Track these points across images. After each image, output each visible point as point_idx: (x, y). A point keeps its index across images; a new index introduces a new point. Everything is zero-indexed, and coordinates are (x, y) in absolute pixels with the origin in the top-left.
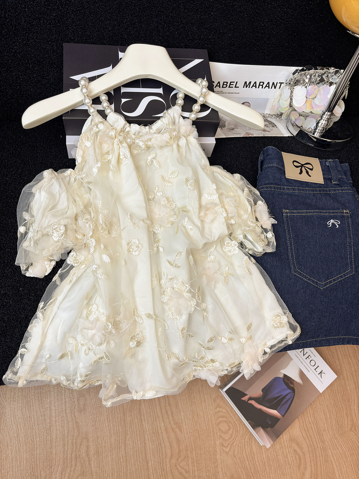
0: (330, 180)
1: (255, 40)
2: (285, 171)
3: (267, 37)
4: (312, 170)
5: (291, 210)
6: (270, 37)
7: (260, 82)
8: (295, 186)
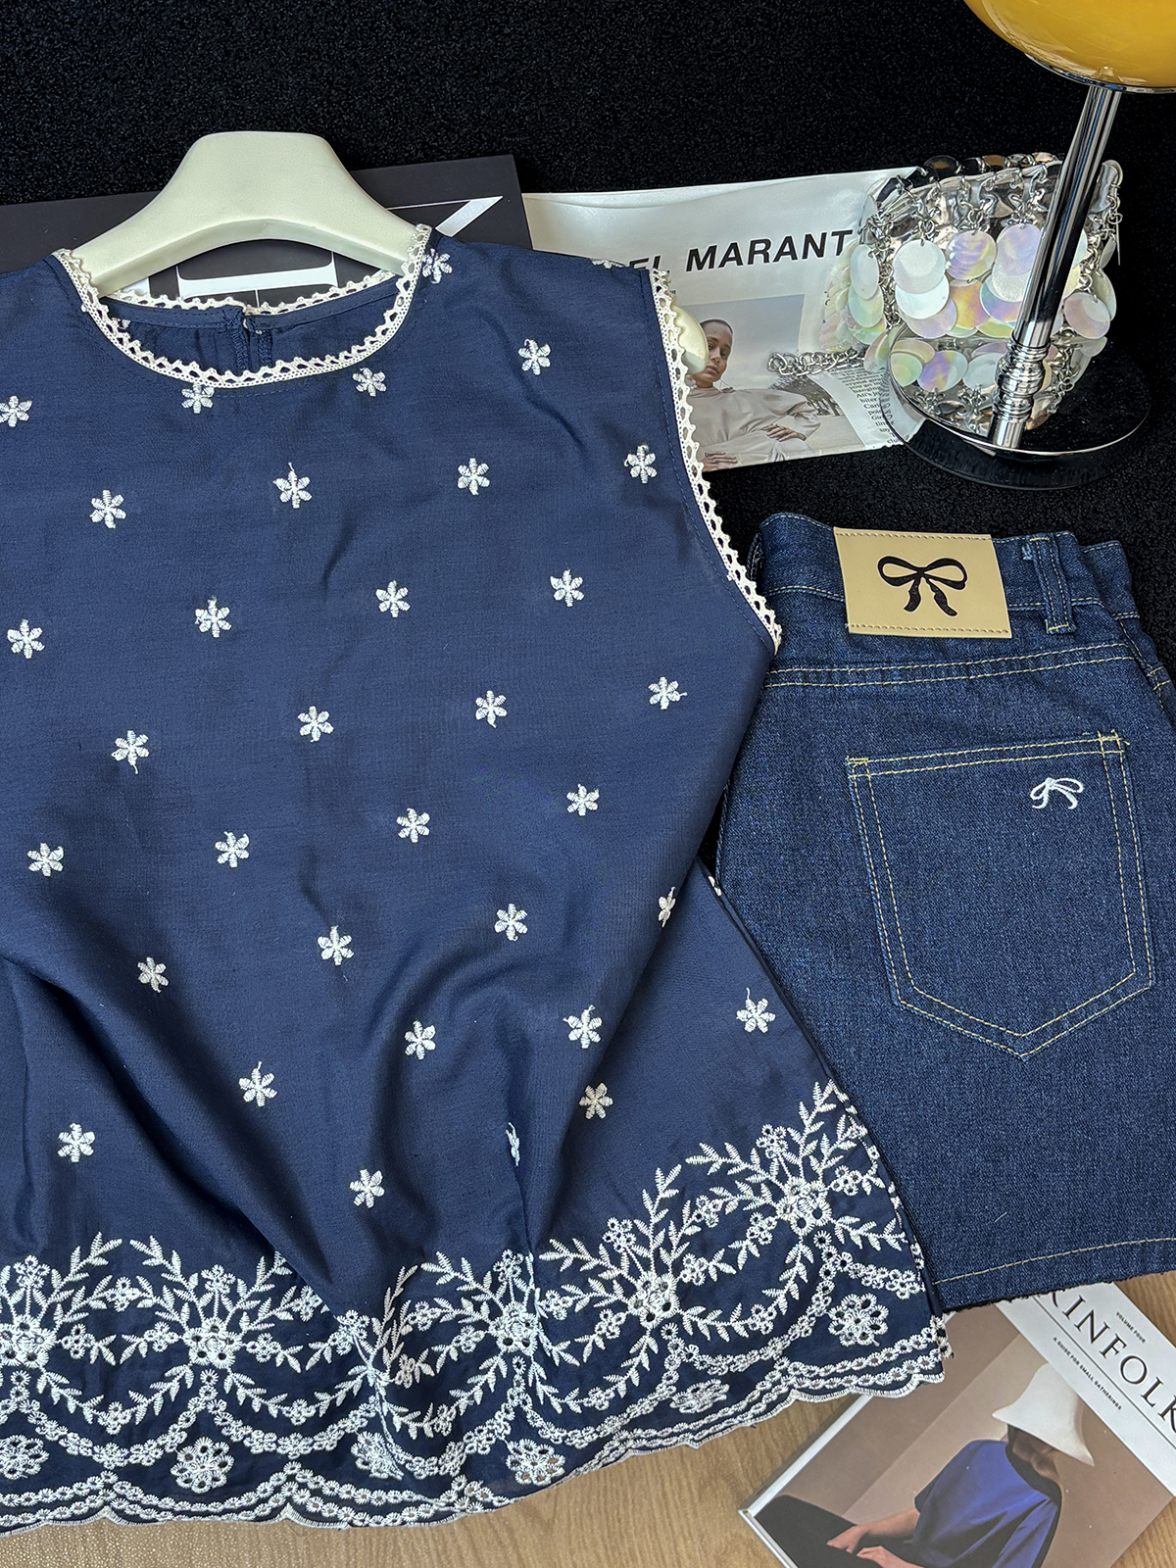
0: (1039, 618)
1: (697, 98)
2: (844, 603)
3: (742, 81)
4: (959, 585)
5: (880, 755)
6: (757, 80)
7: (753, 243)
8: (889, 663)
